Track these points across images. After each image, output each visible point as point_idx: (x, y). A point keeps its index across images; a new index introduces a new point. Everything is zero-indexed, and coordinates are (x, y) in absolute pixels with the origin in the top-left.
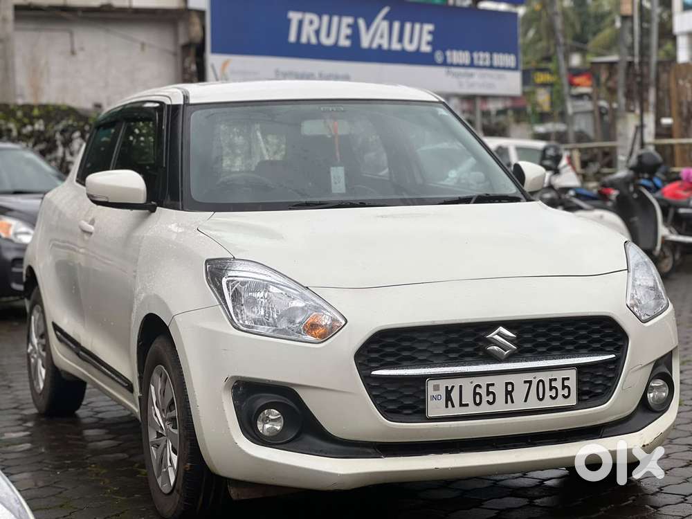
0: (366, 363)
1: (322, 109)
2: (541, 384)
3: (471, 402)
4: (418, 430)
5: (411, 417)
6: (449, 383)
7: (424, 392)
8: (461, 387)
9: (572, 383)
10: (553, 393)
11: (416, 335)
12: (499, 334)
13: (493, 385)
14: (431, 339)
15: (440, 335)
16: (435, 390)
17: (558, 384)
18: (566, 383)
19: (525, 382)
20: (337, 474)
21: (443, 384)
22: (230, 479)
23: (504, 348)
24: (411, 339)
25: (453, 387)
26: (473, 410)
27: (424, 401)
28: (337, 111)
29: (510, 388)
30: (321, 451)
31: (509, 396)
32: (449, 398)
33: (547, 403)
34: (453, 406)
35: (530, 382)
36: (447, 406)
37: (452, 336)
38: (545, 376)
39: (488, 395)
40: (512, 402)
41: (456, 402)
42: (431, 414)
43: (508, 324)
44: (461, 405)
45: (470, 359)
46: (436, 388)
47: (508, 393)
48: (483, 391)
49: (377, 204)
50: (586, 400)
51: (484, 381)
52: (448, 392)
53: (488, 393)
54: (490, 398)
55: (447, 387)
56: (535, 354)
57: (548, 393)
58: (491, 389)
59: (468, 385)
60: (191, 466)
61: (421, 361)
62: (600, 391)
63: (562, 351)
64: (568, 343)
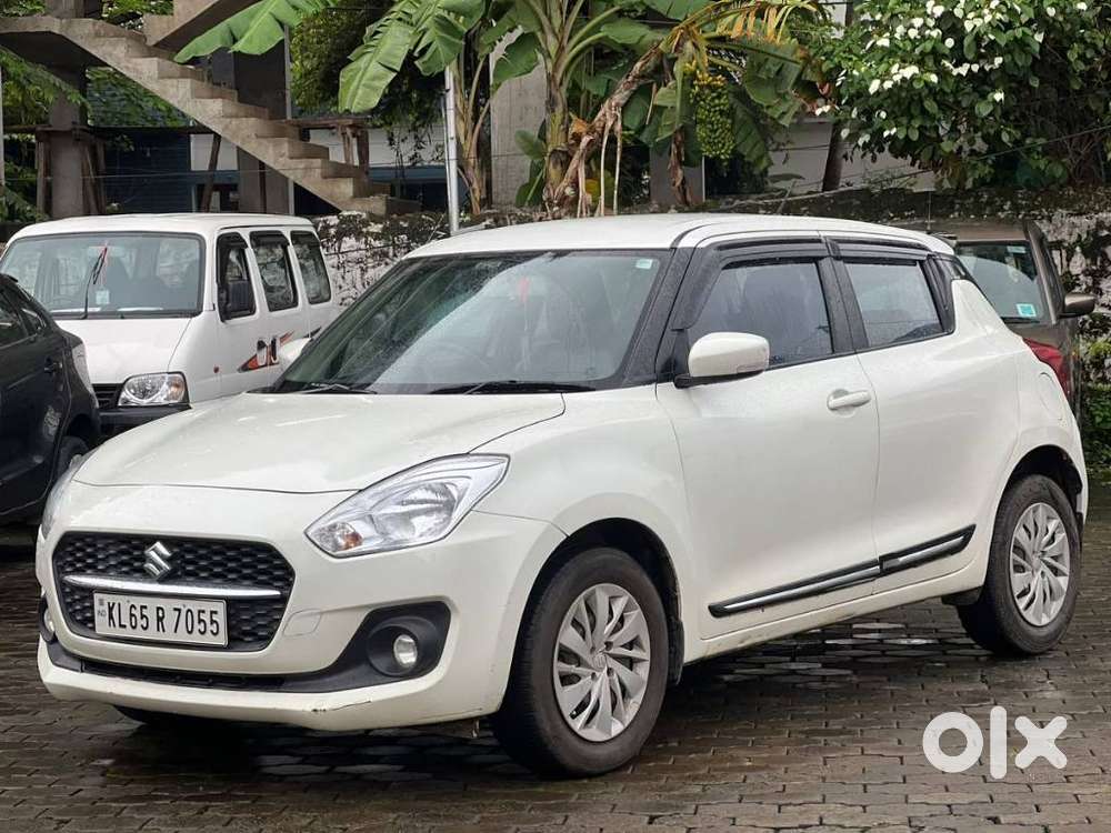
0: (62, 566)
2: (190, 614)
3: (128, 624)
6: (111, 599)
7: (92, 605)
8: (120, 605)
9: (221, 618)
10: (202, 627)
12: (156, 551)
13: (146, 607)
16: (100, 605)
17: (207, 618)
18: (215, 617)
19: (175, 609)
21: (107, 599)
23: (159, 567)
25: (114, 604)
26: (130, 633)
29: (161, 614)
31: (160, 623)
32: (110, 616)
33: (196, 638)
34: (114, 625)
35: (180, 611)
36: (109, 624)
38: (194, 606)
39: (142, 618)
40: (164, 630)
41: (117, 621)
42: (98, 631)
43: (168, 541)
44: (121, 626)
46: (101, 603)
47: (160, 620)
48: (138, 613)
51: (138, 602)
52: (110, 610)
53: (142, 616)
54: (144, 622)
55: (109, 604)
56: (194, 577)
57: (196, 626)
58: (145, 612)
59: (126, 604)
63: (223, 578)
64: (231, 571)
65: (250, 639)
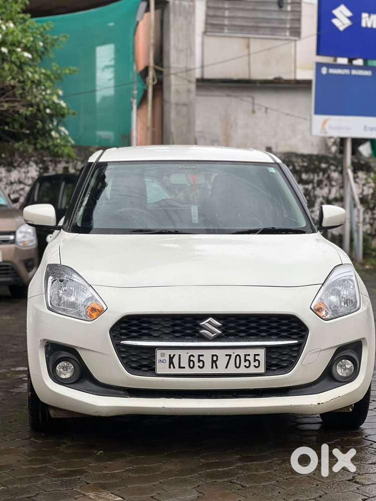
0: (119, 335)
1: (180, 167)
2: (238, 357)
3: (187, 365)
4: (149, 381)
5: (147, 373)
6: (172, 352)
7: (154, 357)
8: (180, 355)
9: (262, 358)
10: (247, 364)
11: (152, 320)
12: (209, 323)
13: (203, 355)
14: (163, 323)
15: (169, 321)
16: (162, 356)
17: (251, 358)
18: (257, 358)
19: (226, 355)
20: (96, 406)
21: (168, 352)
22: (49, 405)
23: (212, 332)
24: (149, 322)
25: (174, 355)
26: (188, 371)
27: (154, 363)
28: (190, 169)
29: (215, 358)
30: (91, 390)
31: (214, 364)
32: (171, 362)
33: (242, 370)
34: (174, 367)
35: (230, 356)
36: (170, 367)
37: (177, 322)
38: (242, 352)
39: (199, 362)
40: (217, 368)
41: (176, 365)
42: (158, 372)
43: (217, 317)
44: (180, 367)
45: (190, 338)
46: (163, 355)
47: (214, 362)
48: (196, 359)
49: (186, 232)
50: (275, 370)
51: (196, 353)
52: (171, 358)
53: (199, 361)
54: (201, 364)
55: (170, 355)
56: (237, 336)
57: (243, 363)
58: (201, 358)
59: (185, 354)
60: (31, 394)
61: (155, 337)
62: (286, 365)
63: (258, 336)
64: (262, 331)
65: (275, 368)
